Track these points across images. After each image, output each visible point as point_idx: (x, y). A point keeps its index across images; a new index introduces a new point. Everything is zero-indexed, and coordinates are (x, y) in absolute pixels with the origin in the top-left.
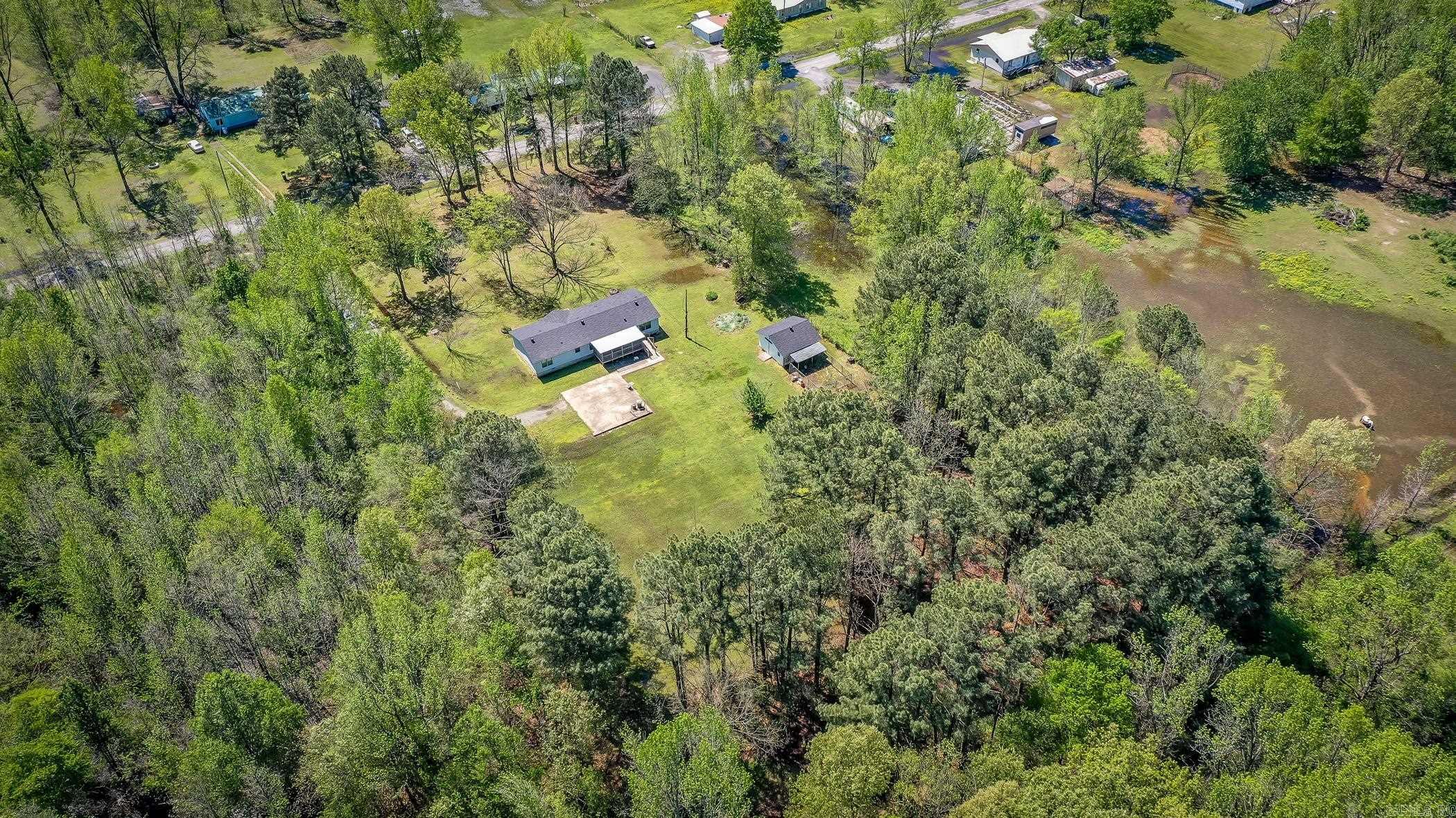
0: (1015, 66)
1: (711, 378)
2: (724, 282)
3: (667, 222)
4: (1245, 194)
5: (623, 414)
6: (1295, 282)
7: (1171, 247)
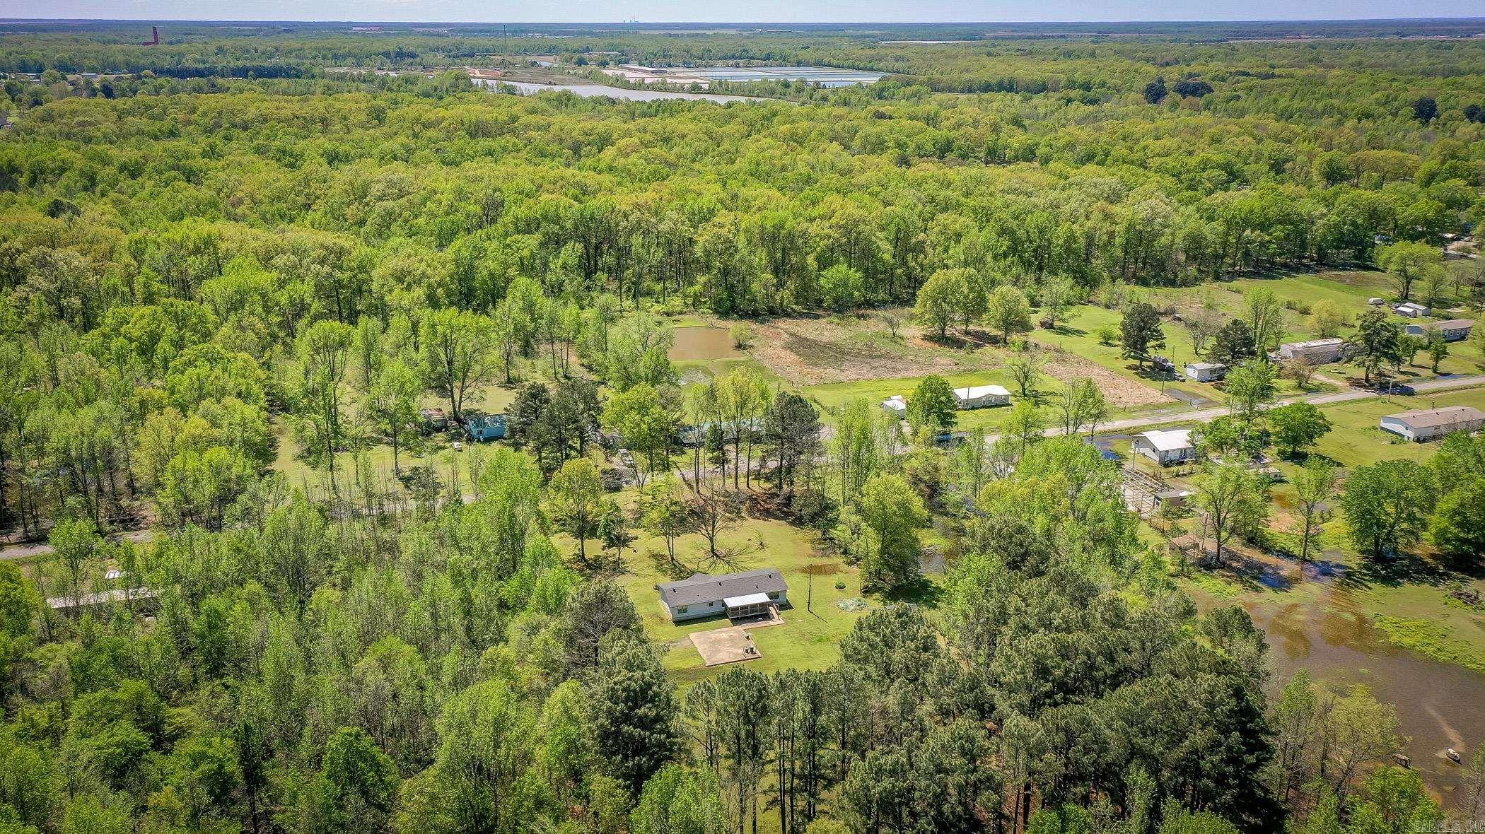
0: (1172, 456)
1: (820, 640)
2: (854, 577)
3: (819, 533)
4: (1376, 571)
5: (736, 655)
6: (1407, 641)
7: (1289, 602)
